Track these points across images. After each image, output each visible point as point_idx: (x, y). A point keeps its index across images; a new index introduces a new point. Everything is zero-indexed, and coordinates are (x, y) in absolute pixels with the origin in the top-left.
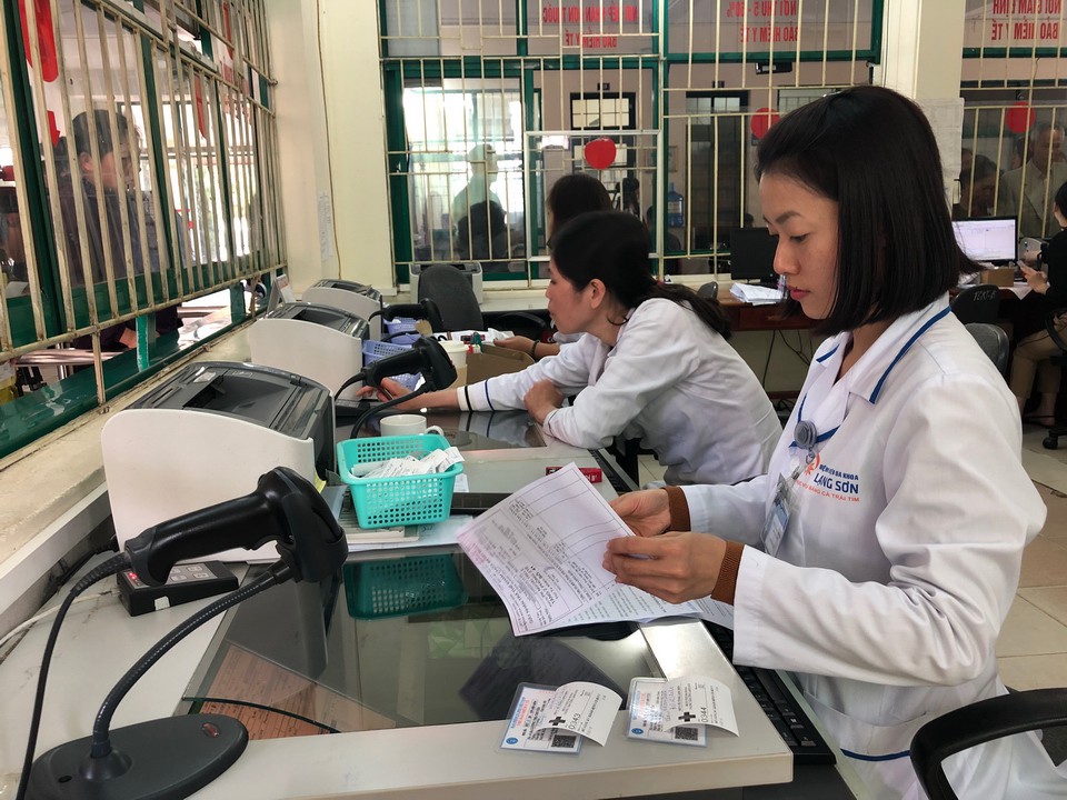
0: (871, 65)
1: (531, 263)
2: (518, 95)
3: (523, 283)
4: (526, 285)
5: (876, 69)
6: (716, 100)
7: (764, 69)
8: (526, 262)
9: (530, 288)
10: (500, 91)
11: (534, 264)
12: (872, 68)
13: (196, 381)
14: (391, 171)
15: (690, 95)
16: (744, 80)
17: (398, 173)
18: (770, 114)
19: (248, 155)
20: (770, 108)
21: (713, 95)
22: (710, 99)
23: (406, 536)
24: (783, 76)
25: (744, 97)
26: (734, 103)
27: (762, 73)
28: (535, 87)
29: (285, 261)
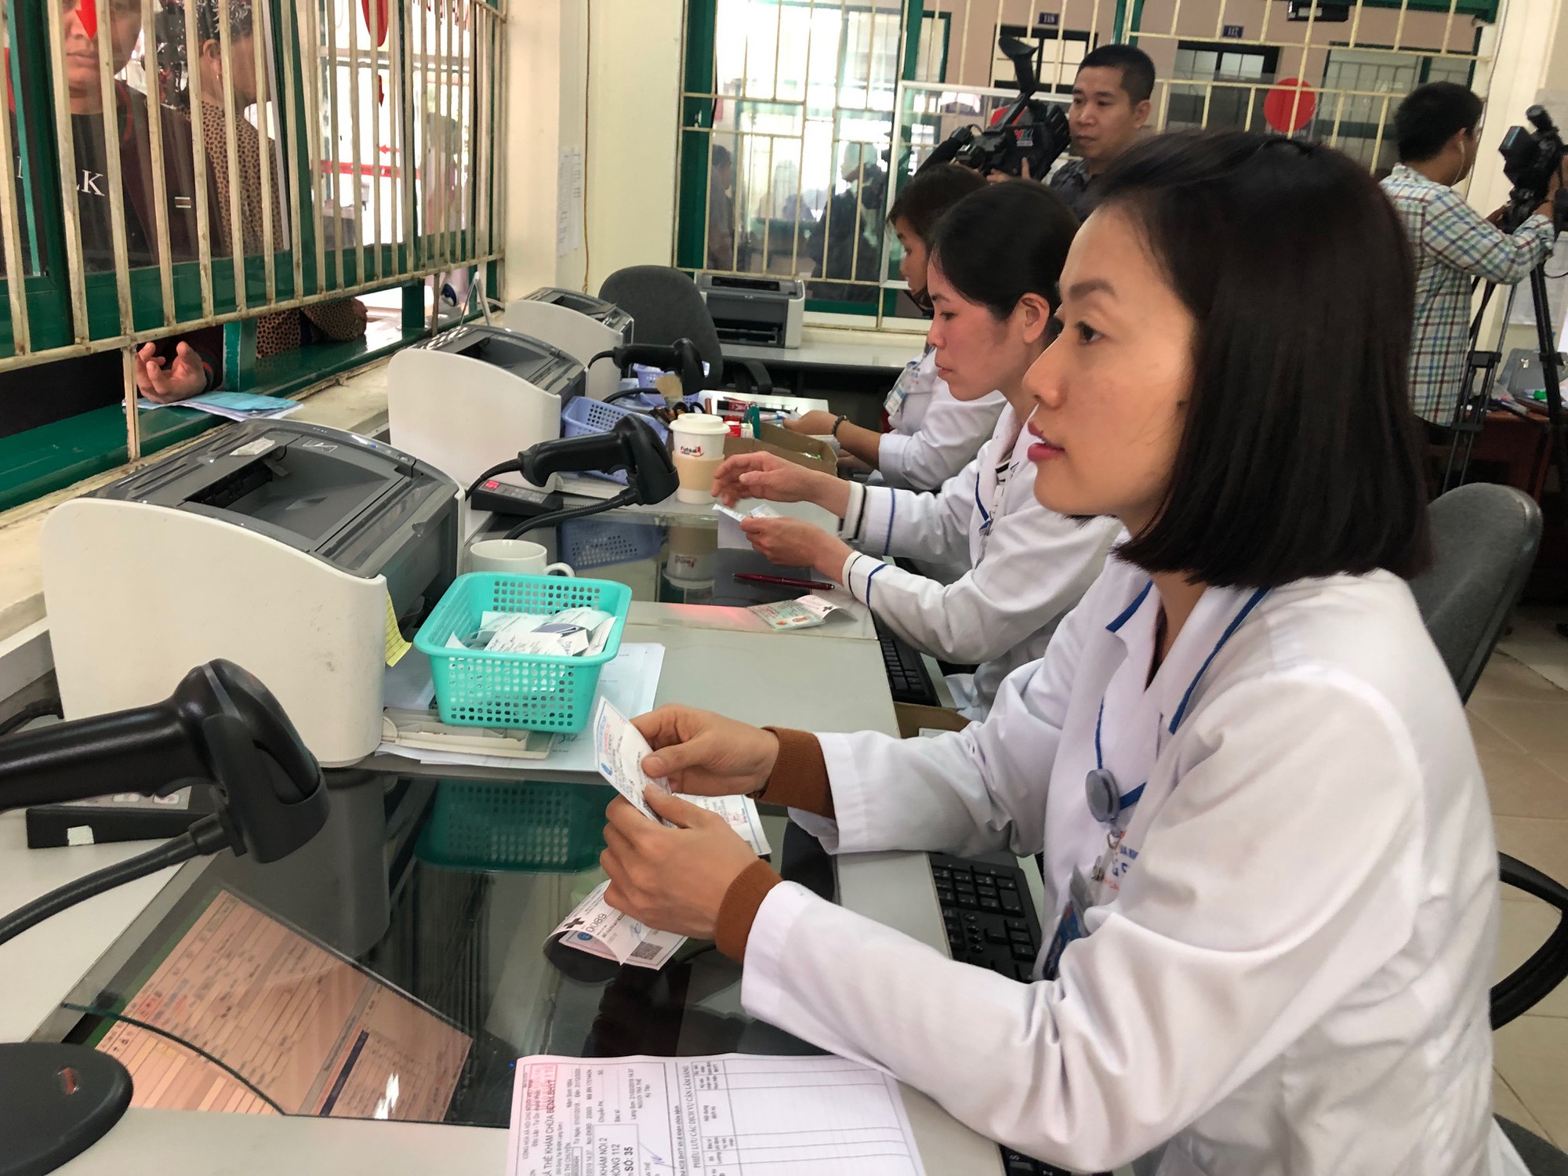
0: (1479, 23)
1: (887, 290)
2: (897, 18)
3: (869, 321)
4: (874, 325)
5: (1488, 31)
6: (1226, 56)
7: (1302, 12)
8: (878, 288)
9: (878, 329)
10: (869, 10)
11: (890, 293)
12: (1479, 30)
13: (235, 453)
14: (686, 124)
15: (1184, 45)
16: (1264, 29)
17: (696, 128)
18: (1298, 89)
19: (461, 73)
20: (1300, 81)
21: (1220, 49)
22: (1215, 55)
23: (527, 749)
24: (1332, 29)
25: (1271, 57)
26: (1254, 64)
27: (1298, 19)
28: (926, 8)
29: (502, 251)
